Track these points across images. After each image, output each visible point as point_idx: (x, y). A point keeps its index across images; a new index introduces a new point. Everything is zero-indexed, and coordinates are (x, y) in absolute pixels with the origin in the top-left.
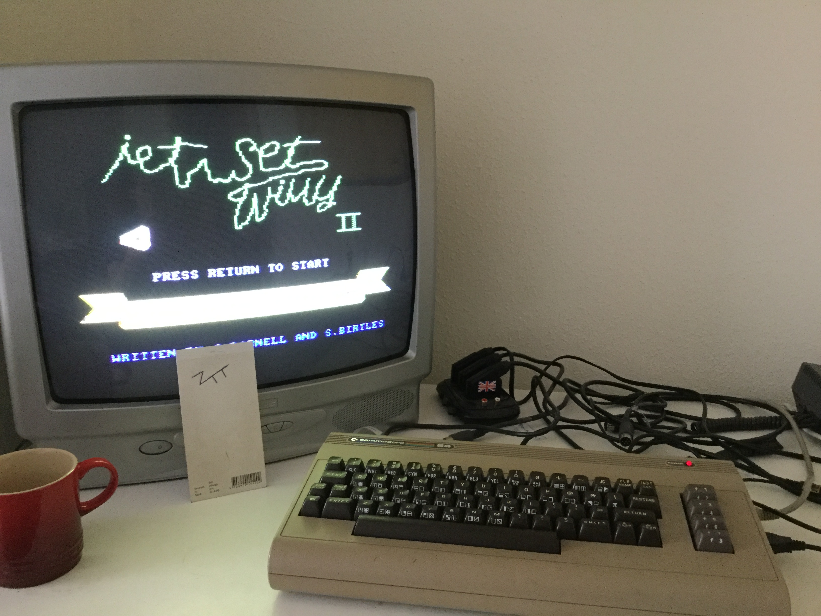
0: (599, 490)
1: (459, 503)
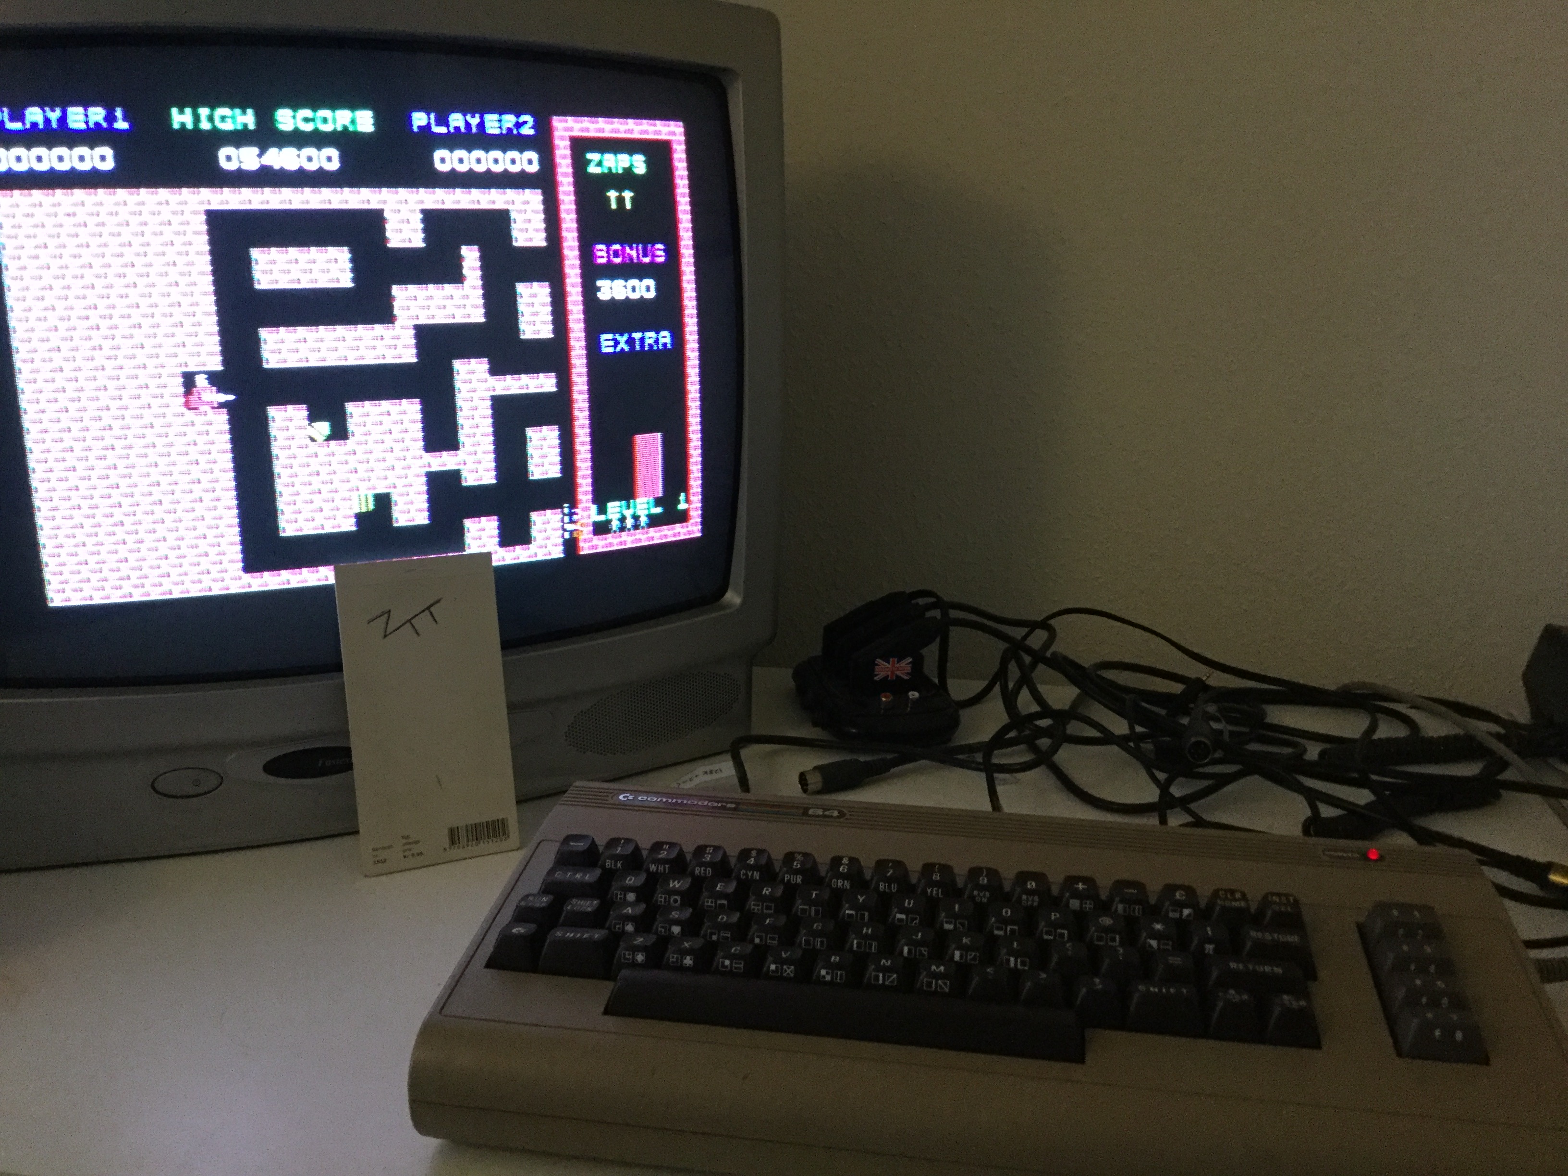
0: (1171, 915)
1: (853, 942)
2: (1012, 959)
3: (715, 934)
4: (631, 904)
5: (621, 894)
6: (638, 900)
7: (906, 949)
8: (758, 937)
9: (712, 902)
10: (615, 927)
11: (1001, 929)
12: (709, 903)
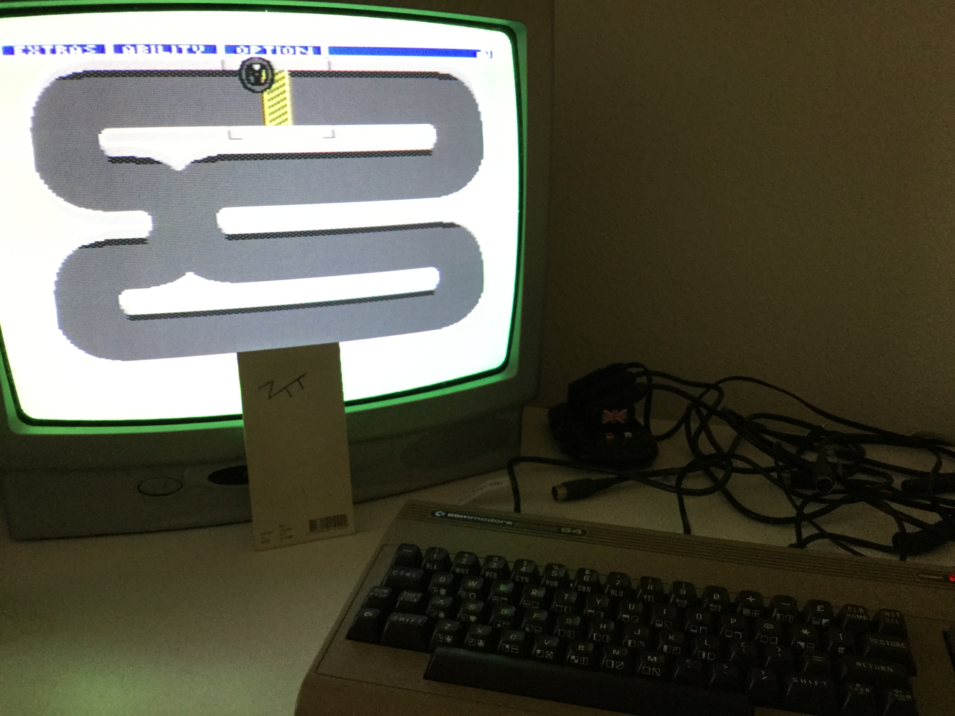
2: (704, 654)
3: (499, 623)
4: (442, 597)
5: (436, 590)
6: (448, 594)
7: (630, 642)
8: (528, 627)
9: (497, 598)
10: (432, 614)
11: (695, 629)
12: (495, 599)
